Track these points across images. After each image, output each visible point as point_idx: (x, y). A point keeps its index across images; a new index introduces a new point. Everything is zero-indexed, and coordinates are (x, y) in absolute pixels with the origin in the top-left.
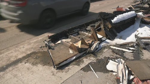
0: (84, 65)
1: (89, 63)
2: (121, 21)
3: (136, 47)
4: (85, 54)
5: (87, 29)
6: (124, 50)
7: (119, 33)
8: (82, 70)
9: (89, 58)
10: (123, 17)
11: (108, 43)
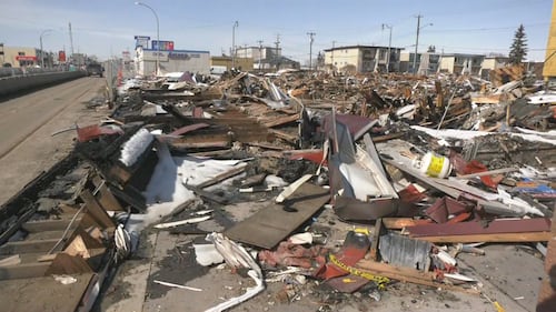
0: (140, 288)
1: (148, 280)
2: (138, 158)
3: (207, 207)
4: (114, 270)
5: (40, 209)
6: (190, 221)
7: (144, 190)
8: (151, 301)
9: (132, 271)
10: (137, 148)
11: (141, 221)
